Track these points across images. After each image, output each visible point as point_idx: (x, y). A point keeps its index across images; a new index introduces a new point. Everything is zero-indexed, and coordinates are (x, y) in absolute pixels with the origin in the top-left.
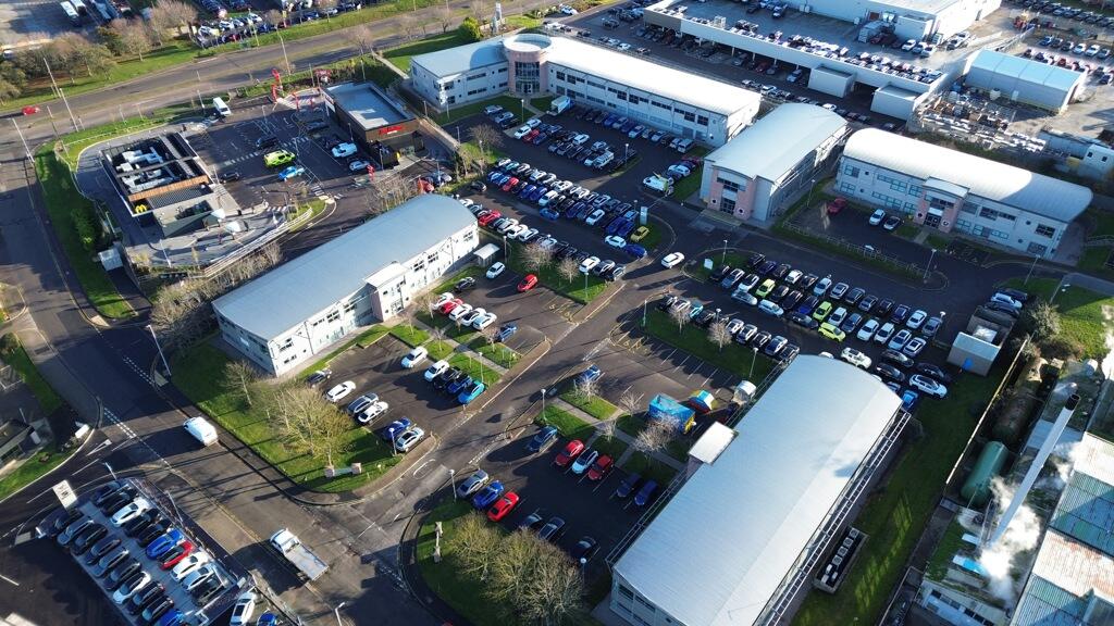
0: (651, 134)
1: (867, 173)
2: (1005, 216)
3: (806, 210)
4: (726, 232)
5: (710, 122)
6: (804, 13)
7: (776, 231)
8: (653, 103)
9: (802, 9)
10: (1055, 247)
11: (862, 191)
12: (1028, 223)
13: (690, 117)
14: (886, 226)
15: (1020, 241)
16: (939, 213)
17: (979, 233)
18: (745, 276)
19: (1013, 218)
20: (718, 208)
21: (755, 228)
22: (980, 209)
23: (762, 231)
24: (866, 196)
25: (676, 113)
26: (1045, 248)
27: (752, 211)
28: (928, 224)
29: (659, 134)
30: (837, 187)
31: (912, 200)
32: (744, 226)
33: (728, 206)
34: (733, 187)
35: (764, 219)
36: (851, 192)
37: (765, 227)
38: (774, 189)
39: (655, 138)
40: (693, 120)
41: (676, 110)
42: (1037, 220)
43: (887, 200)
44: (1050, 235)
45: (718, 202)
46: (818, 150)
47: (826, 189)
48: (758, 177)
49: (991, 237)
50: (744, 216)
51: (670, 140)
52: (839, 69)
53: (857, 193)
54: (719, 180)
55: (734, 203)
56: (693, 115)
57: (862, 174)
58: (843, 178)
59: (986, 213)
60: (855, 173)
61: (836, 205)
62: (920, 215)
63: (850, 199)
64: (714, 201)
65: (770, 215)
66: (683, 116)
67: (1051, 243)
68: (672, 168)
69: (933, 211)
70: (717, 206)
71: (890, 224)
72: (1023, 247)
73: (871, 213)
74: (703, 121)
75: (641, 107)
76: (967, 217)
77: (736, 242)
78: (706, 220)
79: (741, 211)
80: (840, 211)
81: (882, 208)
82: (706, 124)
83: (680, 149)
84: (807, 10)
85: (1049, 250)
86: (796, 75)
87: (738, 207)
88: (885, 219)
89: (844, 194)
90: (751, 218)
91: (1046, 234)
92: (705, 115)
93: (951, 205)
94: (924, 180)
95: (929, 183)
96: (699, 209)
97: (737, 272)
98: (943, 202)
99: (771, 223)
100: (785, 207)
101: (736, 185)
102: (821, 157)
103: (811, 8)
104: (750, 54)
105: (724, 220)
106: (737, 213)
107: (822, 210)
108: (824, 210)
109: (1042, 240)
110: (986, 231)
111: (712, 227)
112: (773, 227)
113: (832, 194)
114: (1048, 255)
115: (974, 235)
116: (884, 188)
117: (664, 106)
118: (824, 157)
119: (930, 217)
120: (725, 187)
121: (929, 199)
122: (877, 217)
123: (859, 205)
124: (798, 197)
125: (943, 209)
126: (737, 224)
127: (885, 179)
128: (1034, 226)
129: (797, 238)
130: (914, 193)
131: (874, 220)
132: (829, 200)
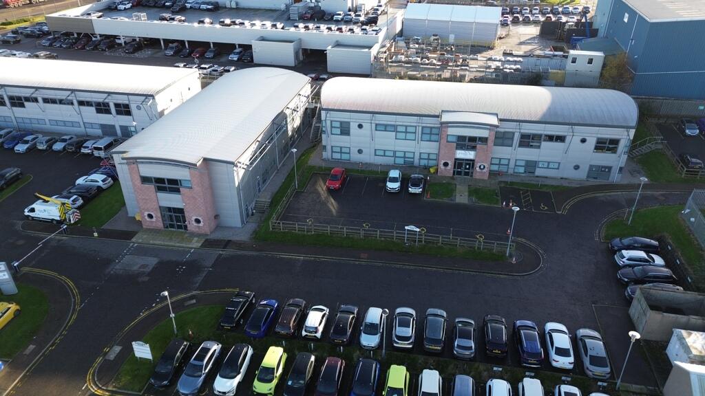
0: (51, 142)
1: (360, 126)
2: (550, 138)
3: (298, 194)
4: (177, 264)
5: (133, 108)
6: (231, 9)
7: (262, 238)
8: (46, 101)
9: (228, 6)
10: (623, 165)
11: (360, 151)
12: (583, 141)
13: (102, 108)
14: (412, 190)
15: (577, 167)
16: (470, 155)
17: (522, 170)
18: (223, 352)
19: (561, 139)
20: (160, 225)
21: (227, 244)
22: (517, 137)
23: (239, 245)
24: (367, 157)
25: (82, 108)
26: (610, 168)
27: (216, 217)
28: (459, 173)
29: (64, 141)
30: (326, 154)
31: (429, 148)
32: (209, 243)
33: (175, 217)
34: (171, 186)
35: (239, 224)
36: (345, 157)
37: (243, 236)
38: (239, 174)
39: (58, 146)
40: (108, 112)
41: (81, 103)
42: (593, 134)
43: (395, 156)
44: (614, 150)
45: (157, 215)
46: (288, 112)
47: (313, 160)
48: (205, 160)
49: (539, 172)
50: (205, 227)
51: (80, 144)
52: (281, 39)
53: (355, 157)
54: (145, 180)
55: (181, 211)
56: (107, 105)
57: (354, 127)
58: (332, 140)
59: (528, 140)
60: (345, 130)
61: (334, 178)
62: (446, 164)
63: (349, 167)
64: (150, 216)
65: (247, 216)
66: (93, 109)
67: (616, 160)
68: (80, 181)
69: (462, 154)
70: (157, 222)
71: (415, 185)
72: (582, 174)
73: (384, 178)
74: (124, 110)
75: (31, 111)
76: (503, 152)
77: (199, 279)
78: (142, 251)
79: (198, 221)
80: (342, 184)
81: (395, 167)
82: (128, 113)
83: (96, 153)
84: (234, 6)
85: (615, 171)
86: (238, 53)
87: (191, 217)
88: (405, 181)
89: (338, 161)
90: (219, 227)
91: (609, 149)
92: (123, 100)
93: (484, 140)
94: (438, 116)
95: (446, 118)
96: (128, 235)
97: (206, 350)
98: (472, 139)
99: (252, 226)
100: (266, 198)
101: (174, 182)
102: (294, 122)
103: (237, 4)
104: (182, 42)
105: (174, 243)
106: (192, 226)
107: (320, 189)
108: (322, 188)
109: (605, 159)
110: (531, 166)
111: (152, 261)
112: (256, 234)
113: (324, 165)
114: (615, 177)
115: (515, 174)
116: (387, 141)
117: (61, 102)
118: (297, 122)
119: (459, 163)
120: (160, 189)
121: (454, 139)
122: (394, 180)
123: (362, 171)
124: (280, 180)
125: (474, 148)
126: (196, 244)
127: (386, 128)
128: (592, 142)
129: (298, 242)
130: (427, 137)
131: (393, 186)
132: (324, 173)
